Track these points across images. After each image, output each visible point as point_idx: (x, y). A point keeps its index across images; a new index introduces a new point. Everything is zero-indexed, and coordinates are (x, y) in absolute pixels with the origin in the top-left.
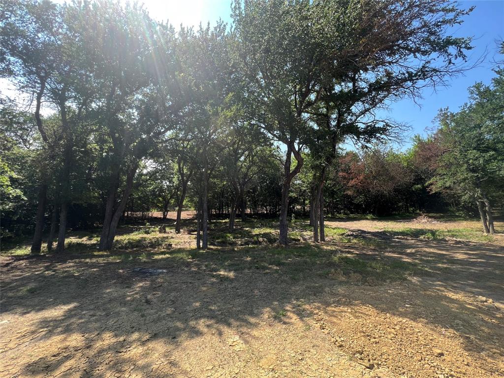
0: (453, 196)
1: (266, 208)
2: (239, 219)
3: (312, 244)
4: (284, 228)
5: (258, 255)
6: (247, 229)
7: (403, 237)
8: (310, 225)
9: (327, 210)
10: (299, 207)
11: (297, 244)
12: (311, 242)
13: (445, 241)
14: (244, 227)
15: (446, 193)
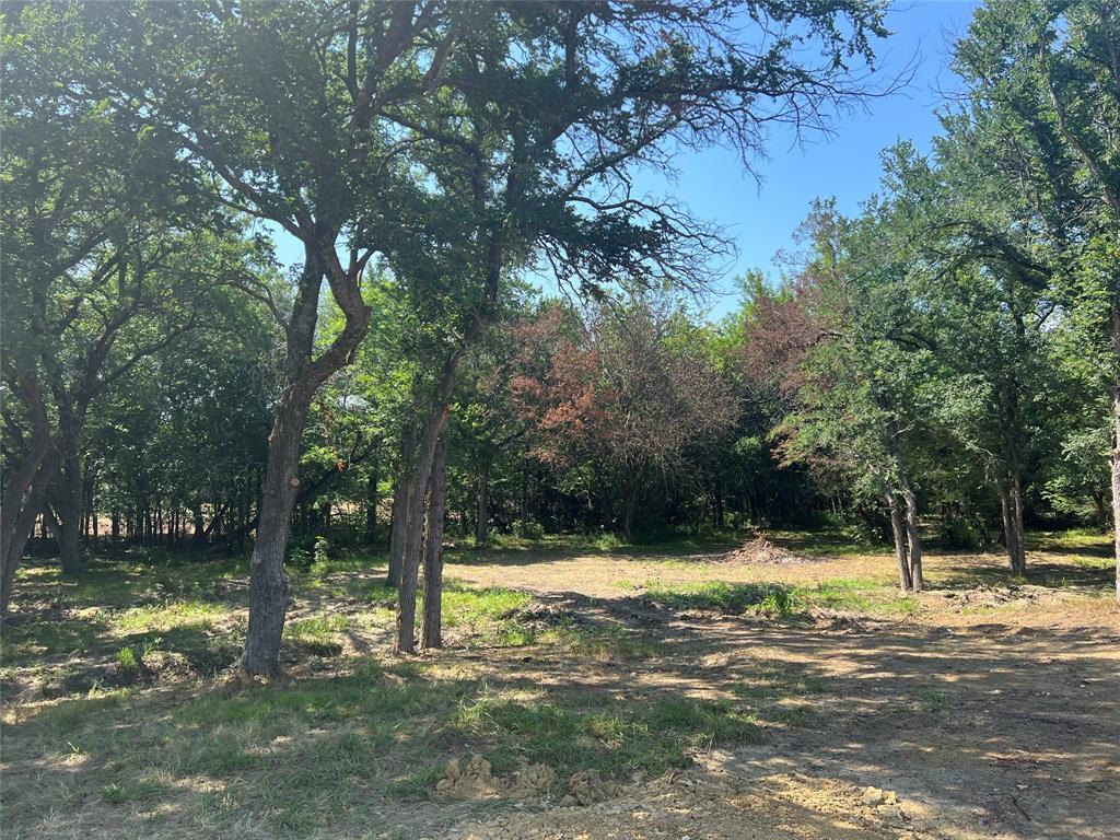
0: (836, 477)
1: (197, 512)
2: (47, 565)
3: (390, 661)
4: (268, 603)
5: (125, 739)
6: (84, 613)
7: (699, 614)
8: (389, 583)
9: (464, 519)
10: (349, 508)
11: (324, 668)
12: (385, 656)
13: (811, 620)
14: (68, 606)
15: (821, 465)
